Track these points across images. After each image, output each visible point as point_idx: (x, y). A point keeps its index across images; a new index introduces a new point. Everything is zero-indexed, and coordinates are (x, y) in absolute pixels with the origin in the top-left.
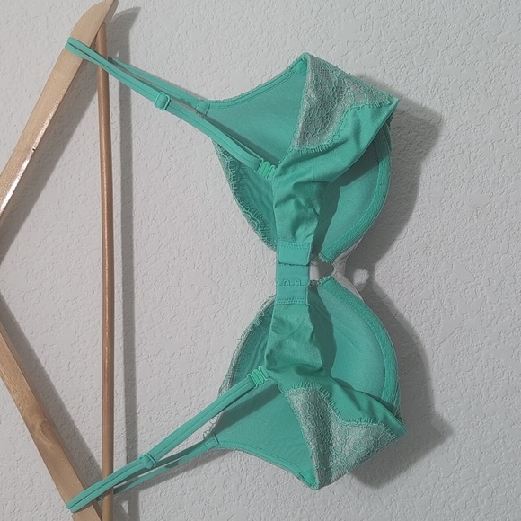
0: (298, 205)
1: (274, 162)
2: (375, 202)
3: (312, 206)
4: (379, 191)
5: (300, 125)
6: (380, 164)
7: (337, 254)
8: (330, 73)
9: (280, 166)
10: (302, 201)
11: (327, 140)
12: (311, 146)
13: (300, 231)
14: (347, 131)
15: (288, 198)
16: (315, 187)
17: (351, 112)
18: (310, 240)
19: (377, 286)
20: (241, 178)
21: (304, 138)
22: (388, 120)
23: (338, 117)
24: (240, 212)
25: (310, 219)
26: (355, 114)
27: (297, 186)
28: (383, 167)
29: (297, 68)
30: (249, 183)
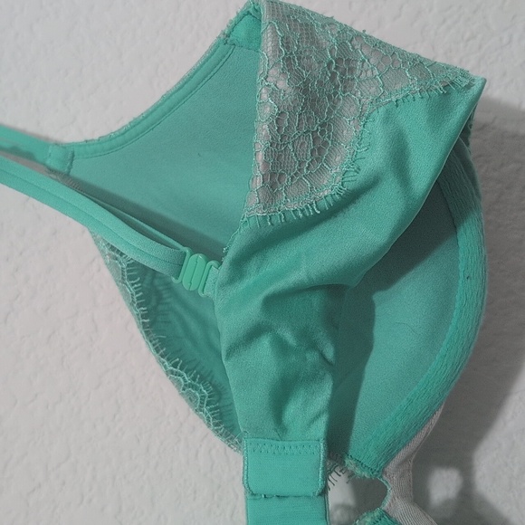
0: (281, 347)
1: (213, 253)
2: (461, 320)
3: (313, 346)
4: (466, 294)
5: (261, 156)
6: (461, 231)
7: (389, 455)
8: (318, 30)
9: (226, 261)
10: (289, 337)
11: (329, 186)
12: (293, 203)
13: (292, 410)
14: (375, 158)
15: (253, 334)
16: (316, 300)
17: (379, 115)
18: (320, 428)
19: (484, 502)
20: (160, 299)
21: (273, 186)
22: (465, 131)
23: (348, 129)
24: (162, 372)
25: (313, 378)
26: (388, 119)
27: (272, 302)
28: (468, 238)
29: (241, 32)
30: (178, 308)
